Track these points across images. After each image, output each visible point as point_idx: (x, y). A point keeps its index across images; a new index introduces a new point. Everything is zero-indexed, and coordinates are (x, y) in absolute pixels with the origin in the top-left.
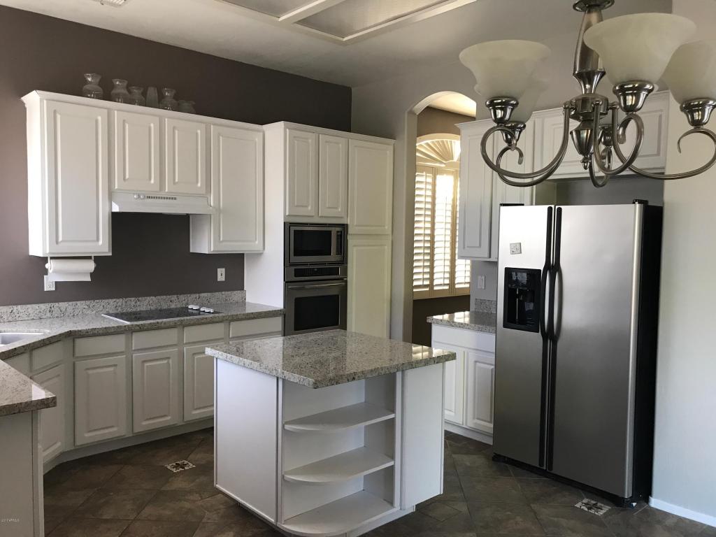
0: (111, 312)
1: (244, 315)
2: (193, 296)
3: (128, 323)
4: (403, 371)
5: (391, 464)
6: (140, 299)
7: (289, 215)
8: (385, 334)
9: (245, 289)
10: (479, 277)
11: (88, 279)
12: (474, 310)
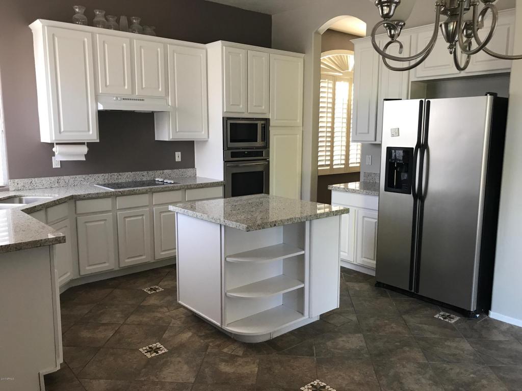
0: (100, 183)
1: (195, 184)
2: (159, 172)
3: (113, 190)
4: (310, 220)
5: (302, 286)
6: (121, 174)
7: (226, 112)
8: (297, 197)
9: (196, 167)
10: (367, 156)
11: (84, 159)
12: (363, 180)
